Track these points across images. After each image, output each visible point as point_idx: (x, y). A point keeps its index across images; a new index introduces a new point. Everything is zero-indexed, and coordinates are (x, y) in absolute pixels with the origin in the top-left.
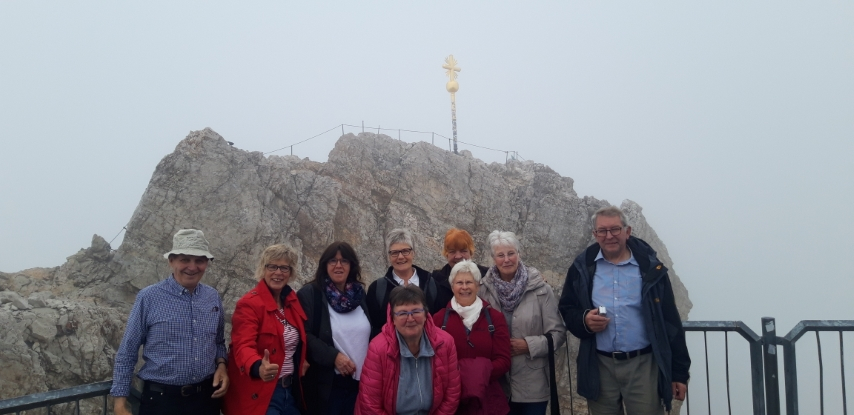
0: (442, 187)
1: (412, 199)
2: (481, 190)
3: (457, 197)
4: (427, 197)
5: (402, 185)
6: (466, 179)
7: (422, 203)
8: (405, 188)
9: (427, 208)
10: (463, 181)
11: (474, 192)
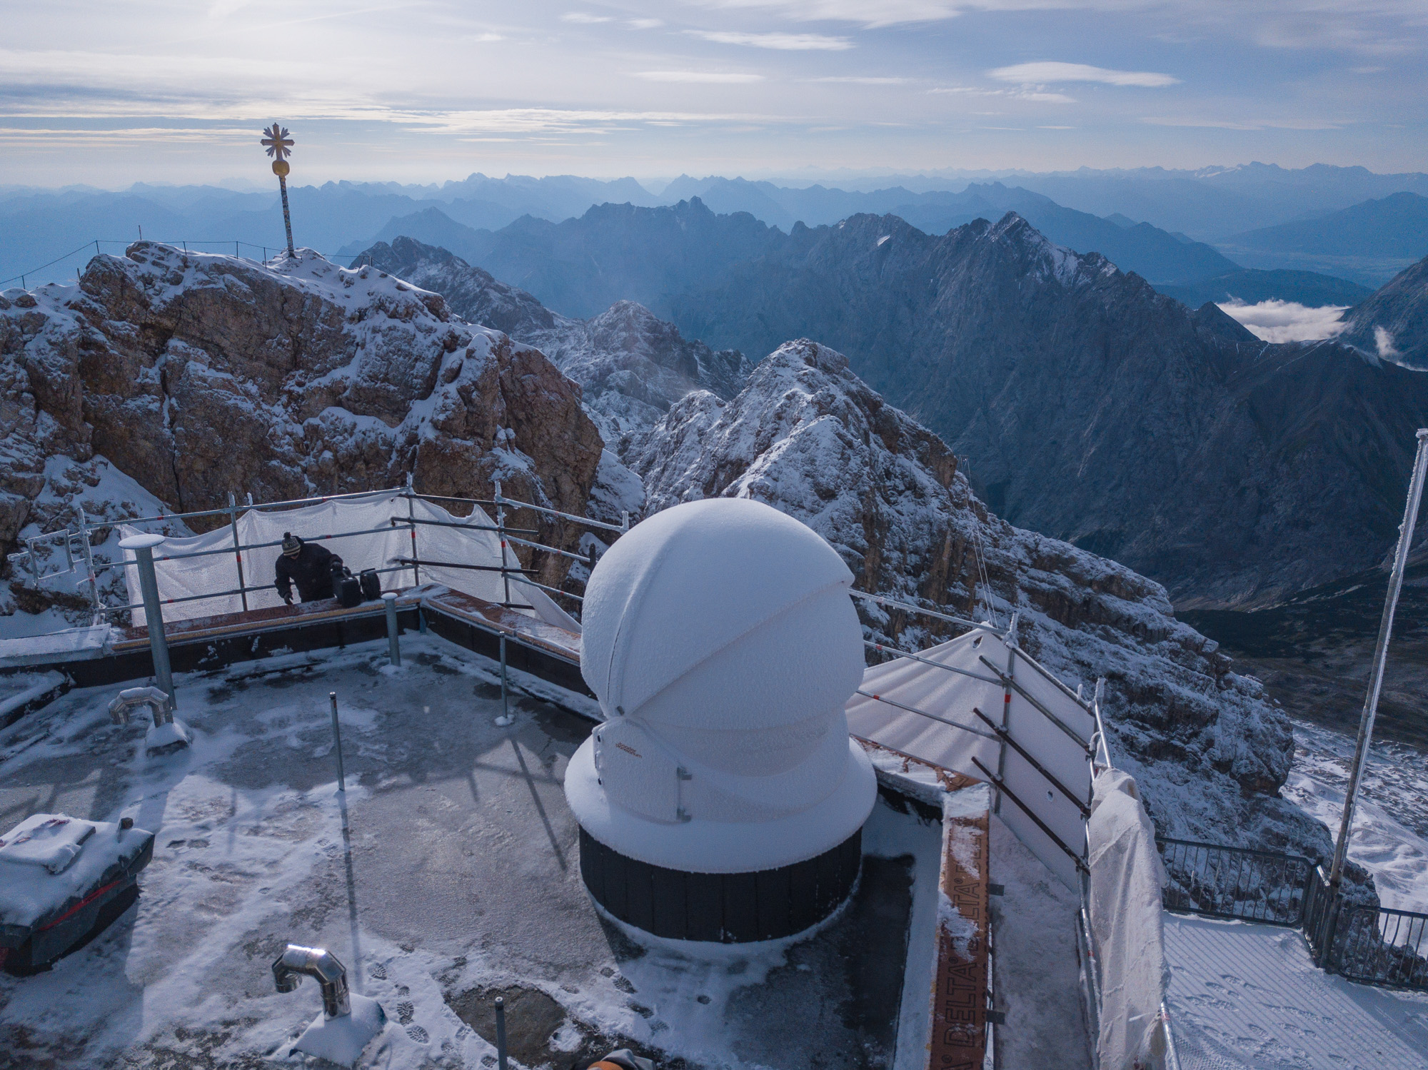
0: (243, 317)
1: (202, 333)
2: (302, 318)
3: (265, 327)
4: (222, 329)
5: (184, 316)
6: (278, 305)
7: (217, 338)
8: (191, 320)
9: (225, 343)
10: (274, 308)
11: (290, 321)
